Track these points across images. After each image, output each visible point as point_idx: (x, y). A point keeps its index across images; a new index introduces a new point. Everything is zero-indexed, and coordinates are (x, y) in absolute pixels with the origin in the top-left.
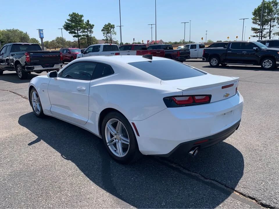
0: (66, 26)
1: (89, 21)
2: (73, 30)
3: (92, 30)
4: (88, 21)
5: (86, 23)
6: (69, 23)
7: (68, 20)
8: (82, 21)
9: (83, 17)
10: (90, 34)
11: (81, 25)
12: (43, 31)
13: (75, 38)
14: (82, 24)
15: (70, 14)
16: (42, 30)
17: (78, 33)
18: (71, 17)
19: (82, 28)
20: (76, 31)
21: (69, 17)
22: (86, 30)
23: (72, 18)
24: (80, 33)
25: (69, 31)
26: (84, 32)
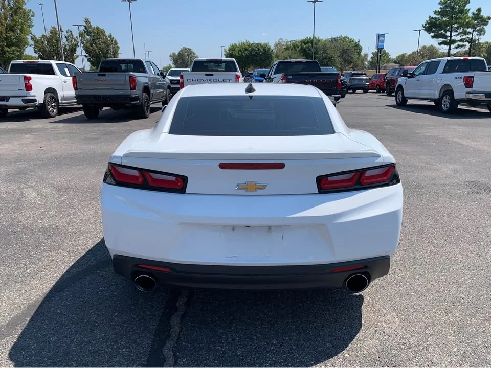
0: (429, 24)
1: (482, 9)
2: (443, 31)
3: (485, 27)
4: (479, 10)
5: (473, 14)
6: (436, 18)
7: (436, 12)
8: (465, 12)
9: (469, 2)
10: (477, 38)
11: (461, 19)
12: (384, 37)
13: (443, 46)
14: (463, 18)
15: (441, 1)
16: (383, 35)
17: (451, 37)
18: (442, 7)
19: (461, 25)
20: (448, 34)
21: (440, 6)
22: (470, 30)
23: (446, 7)
24: (457, 35)
25: (432, 34)
26: (465, 33)
